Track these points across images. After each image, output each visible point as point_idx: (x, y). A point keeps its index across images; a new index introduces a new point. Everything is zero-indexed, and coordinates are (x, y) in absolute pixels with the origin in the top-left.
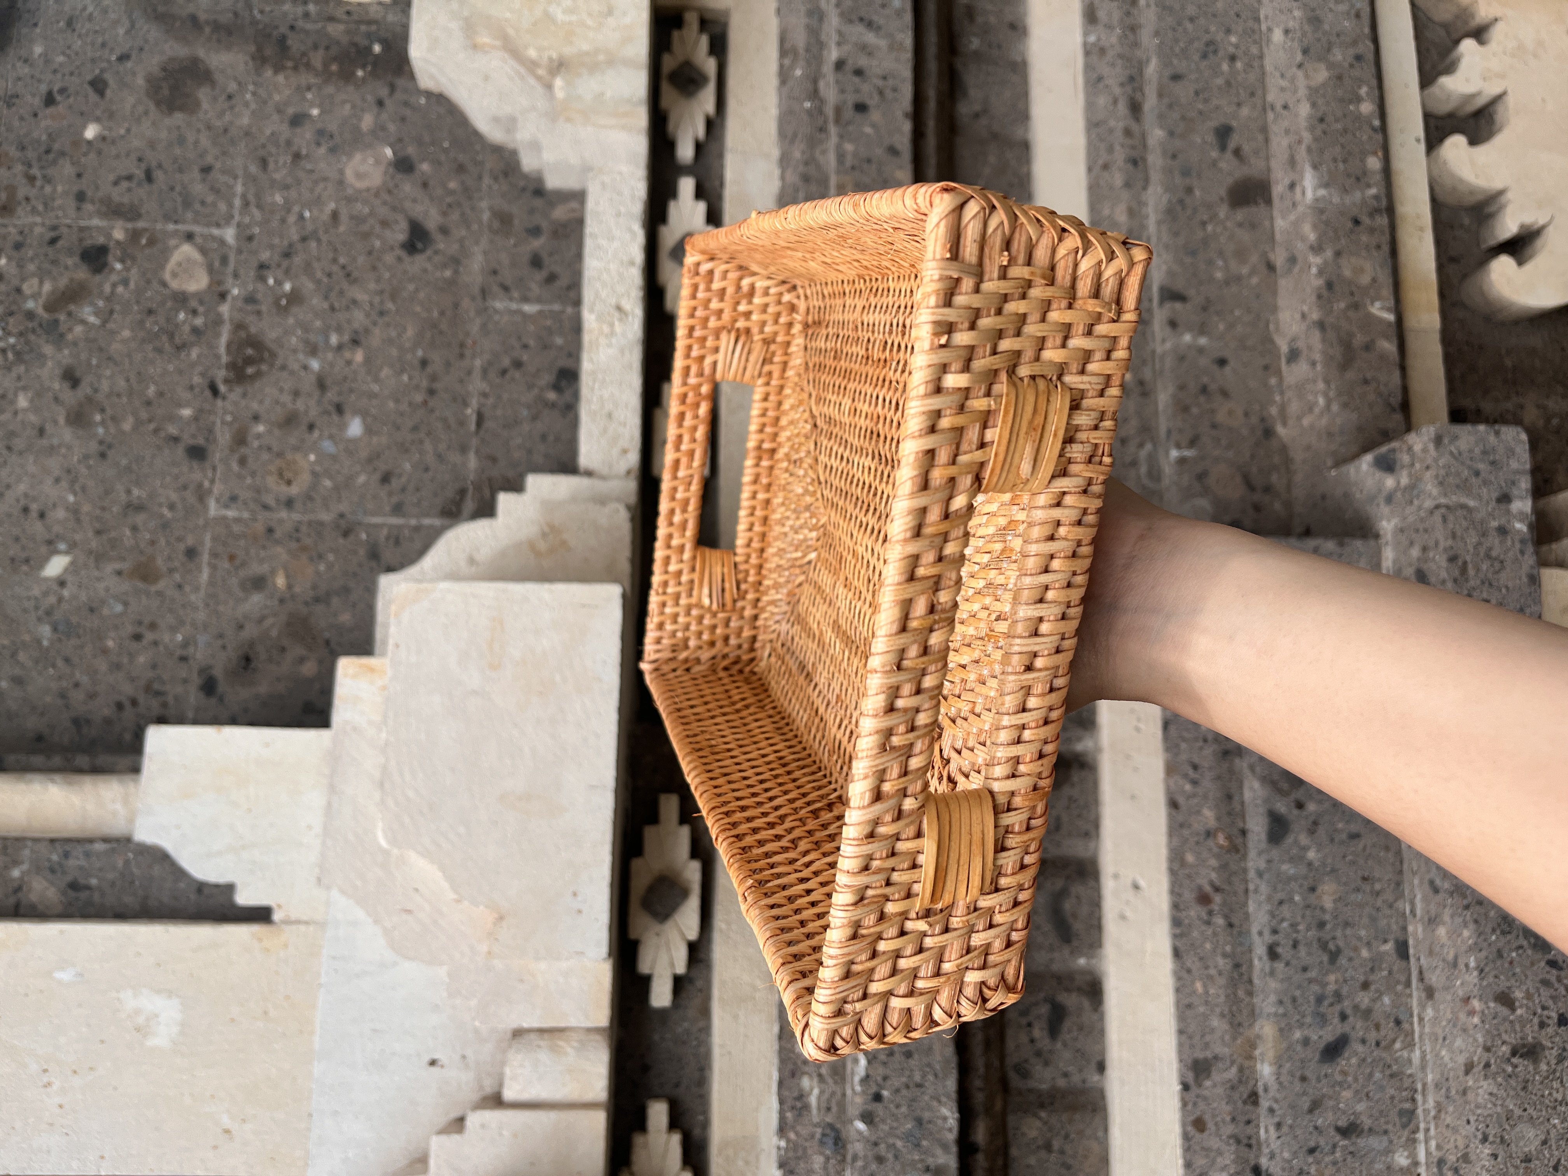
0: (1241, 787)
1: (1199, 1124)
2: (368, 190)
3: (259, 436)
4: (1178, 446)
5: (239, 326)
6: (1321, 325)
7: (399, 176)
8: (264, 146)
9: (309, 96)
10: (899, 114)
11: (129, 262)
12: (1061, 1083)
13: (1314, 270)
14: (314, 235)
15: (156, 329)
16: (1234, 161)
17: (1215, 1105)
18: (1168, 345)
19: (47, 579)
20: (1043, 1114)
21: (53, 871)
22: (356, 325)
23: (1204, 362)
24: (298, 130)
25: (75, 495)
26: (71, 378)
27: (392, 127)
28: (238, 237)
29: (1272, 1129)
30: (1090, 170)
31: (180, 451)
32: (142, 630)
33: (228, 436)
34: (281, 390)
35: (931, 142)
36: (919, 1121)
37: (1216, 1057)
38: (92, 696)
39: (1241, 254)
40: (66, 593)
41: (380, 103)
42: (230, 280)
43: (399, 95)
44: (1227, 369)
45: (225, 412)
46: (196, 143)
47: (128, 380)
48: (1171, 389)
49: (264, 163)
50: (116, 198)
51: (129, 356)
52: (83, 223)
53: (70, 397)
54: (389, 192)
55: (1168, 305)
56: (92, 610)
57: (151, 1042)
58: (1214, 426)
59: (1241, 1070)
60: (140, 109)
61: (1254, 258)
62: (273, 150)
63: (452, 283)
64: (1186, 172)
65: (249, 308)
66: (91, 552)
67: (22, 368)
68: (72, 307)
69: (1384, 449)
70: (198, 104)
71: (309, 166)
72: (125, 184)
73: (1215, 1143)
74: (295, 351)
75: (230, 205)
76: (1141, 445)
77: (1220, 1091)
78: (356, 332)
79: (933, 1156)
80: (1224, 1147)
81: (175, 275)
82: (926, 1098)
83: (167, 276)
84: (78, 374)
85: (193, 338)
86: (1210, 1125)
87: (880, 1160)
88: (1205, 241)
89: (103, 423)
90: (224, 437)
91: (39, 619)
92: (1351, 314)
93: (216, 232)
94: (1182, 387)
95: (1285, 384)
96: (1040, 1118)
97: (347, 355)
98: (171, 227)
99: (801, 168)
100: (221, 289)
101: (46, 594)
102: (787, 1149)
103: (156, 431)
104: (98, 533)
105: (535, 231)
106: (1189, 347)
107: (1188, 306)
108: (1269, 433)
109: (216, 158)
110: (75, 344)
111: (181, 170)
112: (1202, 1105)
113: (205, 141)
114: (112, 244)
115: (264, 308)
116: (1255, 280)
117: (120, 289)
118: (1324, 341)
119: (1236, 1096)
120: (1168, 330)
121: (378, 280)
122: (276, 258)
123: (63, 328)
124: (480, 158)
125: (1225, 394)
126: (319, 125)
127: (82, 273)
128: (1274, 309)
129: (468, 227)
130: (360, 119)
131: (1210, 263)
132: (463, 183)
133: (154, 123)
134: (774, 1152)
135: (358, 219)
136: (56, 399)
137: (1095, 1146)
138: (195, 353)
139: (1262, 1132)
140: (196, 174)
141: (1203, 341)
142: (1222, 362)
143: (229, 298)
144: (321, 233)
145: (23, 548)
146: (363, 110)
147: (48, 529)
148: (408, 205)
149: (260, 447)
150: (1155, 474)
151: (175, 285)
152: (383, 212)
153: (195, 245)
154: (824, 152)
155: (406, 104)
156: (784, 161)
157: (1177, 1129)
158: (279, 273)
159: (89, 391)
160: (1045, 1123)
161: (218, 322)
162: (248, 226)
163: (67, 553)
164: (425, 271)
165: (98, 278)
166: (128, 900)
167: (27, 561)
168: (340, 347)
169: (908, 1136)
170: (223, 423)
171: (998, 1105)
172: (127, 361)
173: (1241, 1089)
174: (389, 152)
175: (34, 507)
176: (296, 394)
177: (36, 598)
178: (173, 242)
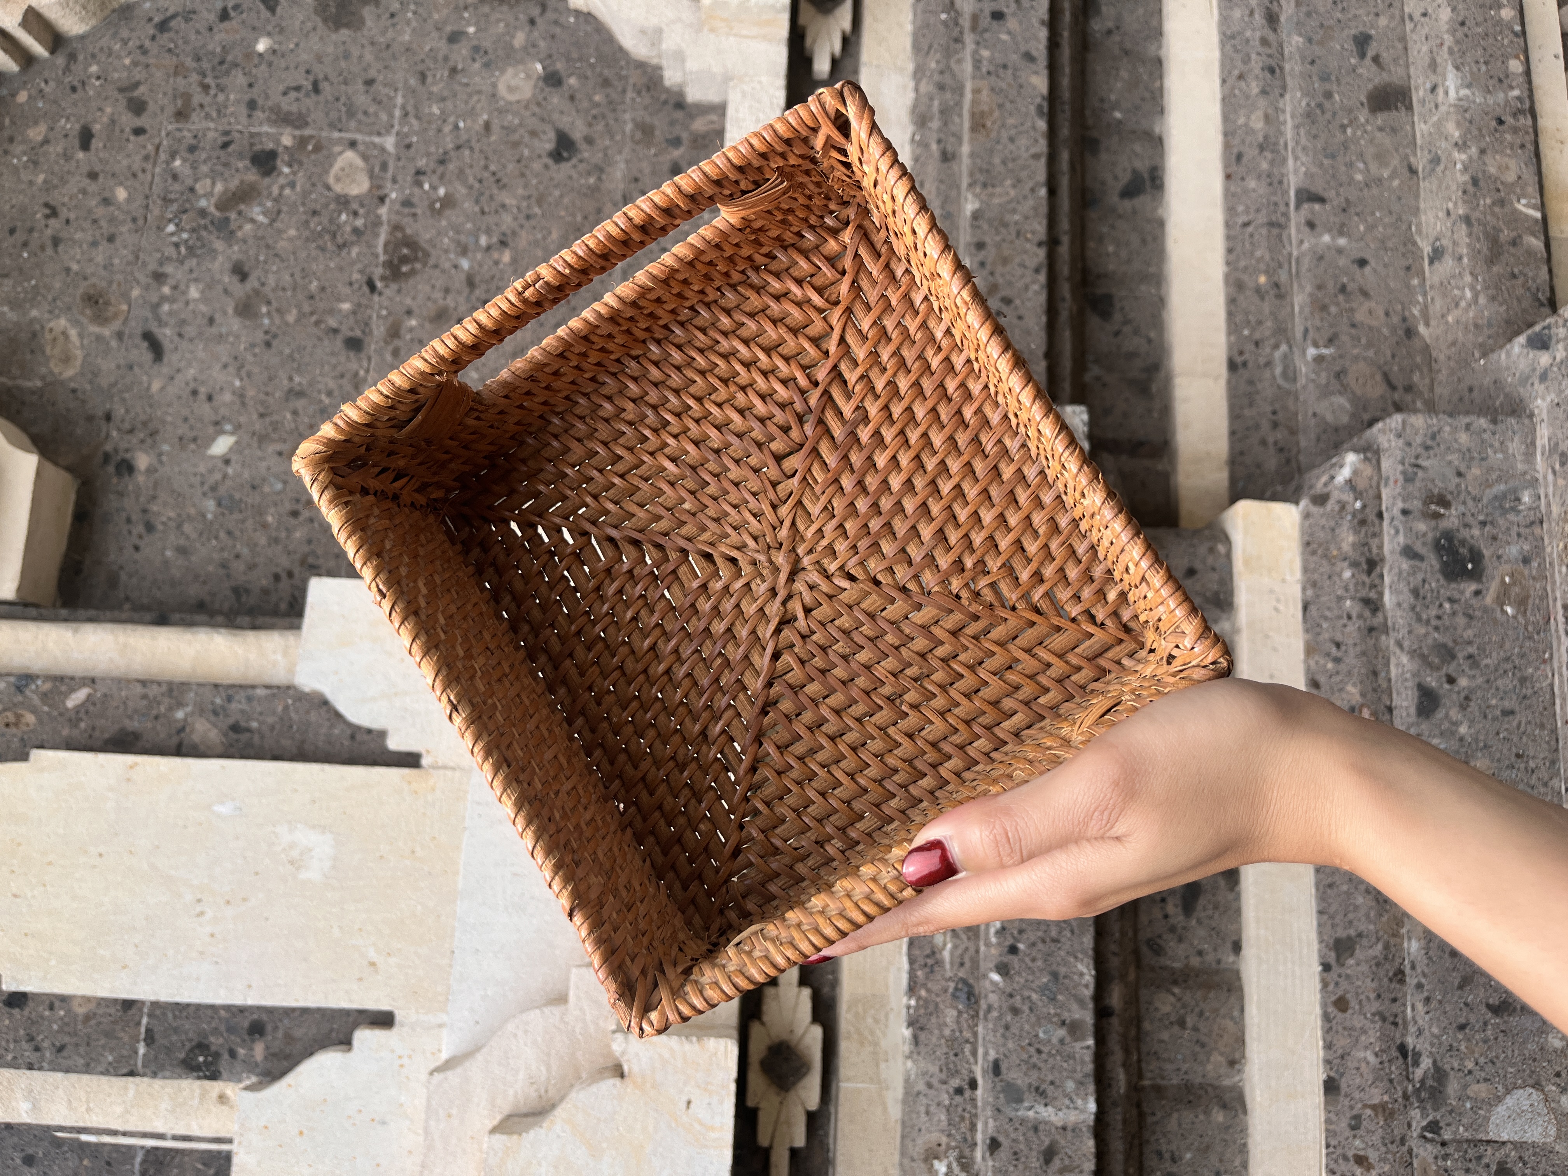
0: (1388, 664)
1: (1341, 1004)
2: (518, 102)
3: (411, 330)
4: (1316, 345)
5: (397, 228)
6: (1467, 220)
7: (547, 90)
8: (423, 61)
9: (466, 15)
10: (1035, 22)
11: (296, 167)
12: (1195, 961)
13: (1459, 166)
14: (467, 144)
15: (319, 228)
16: (1374, 68)
17: (1359, 983)
18: (1306, 246)
19: (212, 457)
20: (1176, 990)
21: (215, 713)
22: (504, 228)
23: (1342, 262)
24: (455, 47)
25: (241, 380)
26: (240, 272)
27: (542, 44)
28: (397, 145)
29: (1420, 1006)
30: (1224, 81)
31: (339, 343)
32: (300, 507)
33: (382, 329)
34: (433, 287)
35: (1066, 53)
36: (1055, 975)
37: (1360, 935)
38: (252, 567)
39: (1381, 157)
40: (230, 471)
41: (532, 22)
42: (389, 185)
43: (550, 15)
44: (1367, 270)
45: (381, 307)
46: (361, 57)
47: (292, 275)
48: (1309, 289)
49: (423, 77)
50: (285, 108)
51: (294, 253)
52: (253, 130)
53: (239, 290)
54: (539, 104)
55: (1306, 206)
56: (254, 487)
57: (303, 875)
58: (1353, 325)
59: (1387, 947)
60: (309, 25)
61: (1395, 162)
62: (432, 66)
63: (595, 190)
64: (1325, 78)
65: (406, 210)
66: (254, 434)
67: (194, 261)
68: (242, 207)
69: (1537, 328)
70: (363, 22)
71: (465, 80)
72: (293, 94)
73: (1358, 1022)
74: (446, 251)
75: (391, 116)
76: (1276, 346)
77: (1364, 968)
78: (504, 234)
79: (1069, 1011)
80: (1368, 1024)
81: (338, 179)
82: (1062, 953)
83: (331, 181)
84: (246, 269)
85: (354, 238)
86: (1354, 1003)
87: (1015, 1011)
88: (1345, 145)
89: (269, 313)
90: (379, 330)
91: (205, 494)
92: (1497, 209)
93: (377, 140)
94: (1320, 287)
95: (1428, 283)
96: (1174, 995)
97: (496, 255)
98: (336, 135)
99: (937, 77)
100: (381, 193)
101: (211, 471)
102: (917, 1008)
103: (317, 323)
104: (262, 416)
105: (676, 142)
106: (1329, 248)
107: (1328, 207)
108: (1410, 333)
109: (379, 71)
110: (245, 241)
111: (346, 83)
112: (1344, 984)
113: (369, 57)
114: (281, 149)
115: (419, 211)
116: (1396, 183)
117: (287, 191)
118: (1470, 235)
119: (1382, 973)
120: (1307, 230)
121: (526, 186)
122: (432, 165)
123: (233, 226)
124: (624, 73)
125: (1365, 294)
126: (475, 42)
127: (252, 176)
128: (1417, 211)
129: (612, 137)
130: (513, 37)
131: (1350, 165)
132: (607, 96)
133: (321, 38)
134: (904, 1011)
135: (508, 130)
136: (226, 291)
137: (1229, 1024)
138: (355, 251)
139: (1409, 1009)
140: (361, 87)
141: (1342, 242)
142: (1362, 263)
143: (387, 201)
144: (473, 143)
145: (192, 428)
146: (515, 28)
147: (216, 410)
148: (555, 116)
149: (412, 340)
150: (1290, 374)
151: (338, 188)
152: (533, 123)
153: (357, 151)
154: (959, 61)
155: (556, 22)
156: (918, 74)
157: (1318, 1011)
158: (435, 178)
159: (256, 284)
160: (1179, 1000)
161: (377, 223)
162: (407, 135)
163: (232, 433)
164: (570, 178)
165: (267, 181)
166: (286, 743)
167: (195, 440)
168: (489, 248)
169: (1043, 990)
170: (379, 317)
171: (1132, 976)
172: (292, 258)
173: (1387, 966)
174: (539, 67)
175: (203, 390)
176: (447, 291)
177: (202, 475)
178: (337, 149)
